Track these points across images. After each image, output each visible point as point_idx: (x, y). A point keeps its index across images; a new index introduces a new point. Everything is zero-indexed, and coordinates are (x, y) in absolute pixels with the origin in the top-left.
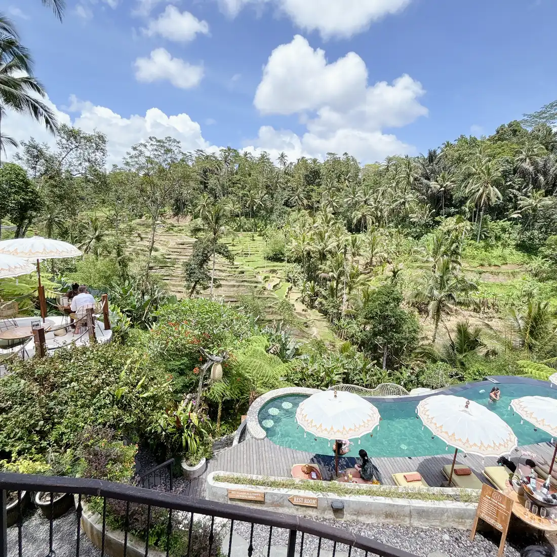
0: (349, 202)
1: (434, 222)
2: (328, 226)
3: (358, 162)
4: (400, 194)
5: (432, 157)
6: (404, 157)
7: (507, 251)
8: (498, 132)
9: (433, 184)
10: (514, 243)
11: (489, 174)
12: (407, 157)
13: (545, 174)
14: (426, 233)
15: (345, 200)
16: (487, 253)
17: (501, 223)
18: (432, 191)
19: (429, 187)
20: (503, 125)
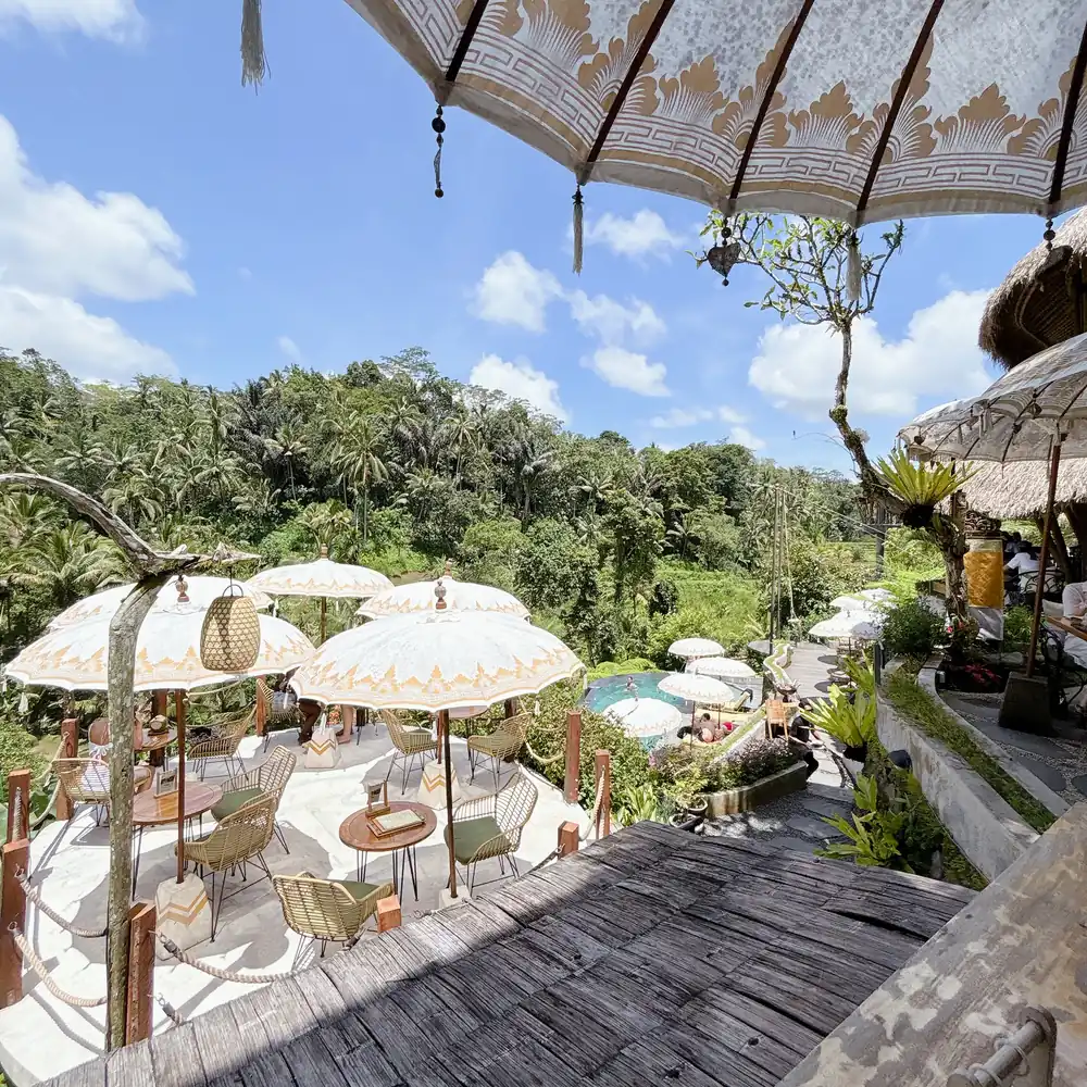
0: (70, 467)
1: (282, 511)
2: (32, 522)
3: (71, 375)
4: (207, 457)
5: (255, 394)
6: (179, 383)
7: (404, 553)
8: (350, 373)
9: (269, 443)
10: (407, 540)
11: (368, 438)
12: (185, 383)
13: (426, 444)
14: (270, 531)
15: (57, 462)
16: (380, 559)
17: (388, 511)
18: (269, 456)
19: (262, 448)
20: (355, 363)
